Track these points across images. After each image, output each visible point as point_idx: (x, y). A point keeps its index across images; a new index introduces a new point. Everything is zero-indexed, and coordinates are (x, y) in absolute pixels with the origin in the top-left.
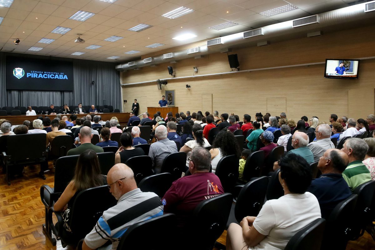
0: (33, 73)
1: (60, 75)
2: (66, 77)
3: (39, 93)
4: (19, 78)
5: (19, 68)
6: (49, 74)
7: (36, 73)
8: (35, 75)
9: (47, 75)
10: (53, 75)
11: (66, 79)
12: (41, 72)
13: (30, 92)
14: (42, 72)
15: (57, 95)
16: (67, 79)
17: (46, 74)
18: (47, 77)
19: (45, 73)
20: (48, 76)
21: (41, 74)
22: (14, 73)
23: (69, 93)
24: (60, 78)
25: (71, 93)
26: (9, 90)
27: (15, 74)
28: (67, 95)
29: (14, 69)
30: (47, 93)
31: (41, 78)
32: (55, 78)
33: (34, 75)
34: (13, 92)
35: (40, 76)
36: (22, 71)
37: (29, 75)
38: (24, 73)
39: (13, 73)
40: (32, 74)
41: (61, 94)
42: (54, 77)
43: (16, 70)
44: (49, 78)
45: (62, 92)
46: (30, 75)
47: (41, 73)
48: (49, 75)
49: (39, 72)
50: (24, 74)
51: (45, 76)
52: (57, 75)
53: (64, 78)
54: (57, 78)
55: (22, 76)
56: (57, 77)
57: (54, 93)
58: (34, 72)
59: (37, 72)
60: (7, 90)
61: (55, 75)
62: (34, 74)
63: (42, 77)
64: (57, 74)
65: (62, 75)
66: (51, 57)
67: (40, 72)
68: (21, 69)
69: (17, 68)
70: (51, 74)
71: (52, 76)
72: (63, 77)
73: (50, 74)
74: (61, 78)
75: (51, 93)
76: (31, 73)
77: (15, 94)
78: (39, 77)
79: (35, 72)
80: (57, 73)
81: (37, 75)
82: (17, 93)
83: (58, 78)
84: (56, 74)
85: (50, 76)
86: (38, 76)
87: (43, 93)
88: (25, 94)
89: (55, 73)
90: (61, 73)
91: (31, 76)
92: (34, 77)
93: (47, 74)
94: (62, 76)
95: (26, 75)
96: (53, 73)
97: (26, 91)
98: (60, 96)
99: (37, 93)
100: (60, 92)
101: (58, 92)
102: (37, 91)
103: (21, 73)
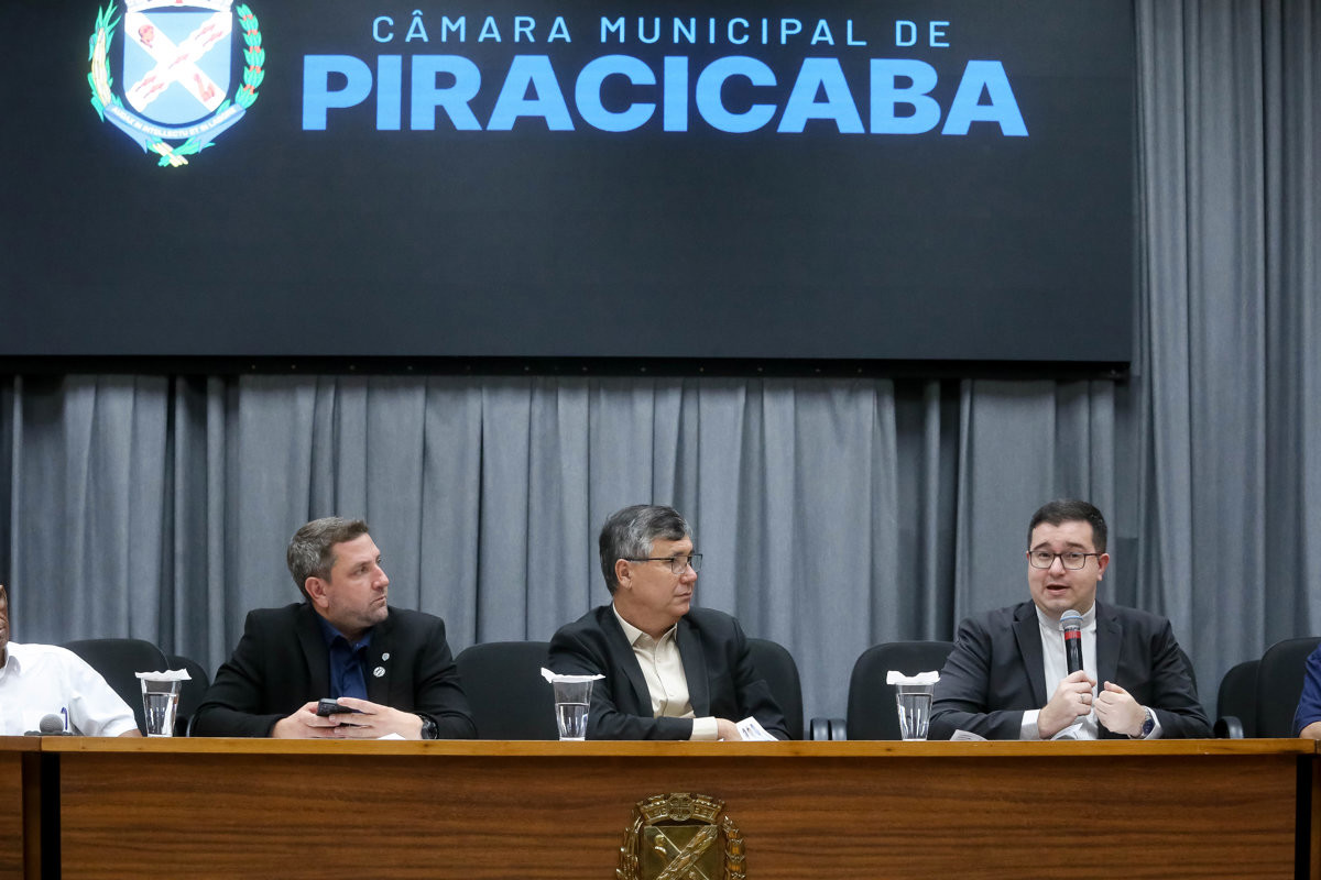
0: (407, 51)
1: (882, 71)
2: (989, 96)
3: (505, 419)
4: (173, 158)
6: (682, 48)
7: (453, 47)
8: (445, 80)
9: (640, 74)
10: (761, 74)
11: (985, 132)
12: (542, 30)
13: (353, 406)
14: (560, 30)
16: (1013, 124)
17: (632, 48)
18: (639, 115)
19: (613, 47)
20: (654, 94)
21: (532, 69)
22: (99, 77)
23: (1063, 406)
24: (884, 122)
25: (1105, 412)
27: (117, 89)
31: (531, 127)
32: (792, 123)
34: (80, 407)
36: (225, 25)
37: (337, 81)
38: (256, 57)
39: (87, 67)
40: (390, 65)
41: (910, 429)
42: (779, 95)
43: (133, 23)
44: (675, 121)
45: (923, 391)
46: (350, 97)
47: (539, 47)
48: (676, 67)
49: (506, 30)
50: (254, 77)
51: (617, 93)
52: (820, 71)
53: (957, 125)
54: (821, 129)
55: (229, 116)
56: (818, 97)
57: (779, 410)
58: (417, 29)
59: (474, 28)
61: (787, 63)
62: (426, 67)
63: (560, 121)
64: (822, 51)
65: (921, 52)
67: (523, 26)
70: (724, 49)
71: (738, 94)
72: (944, 94)
73: (700, 57)
74: (904, 110)
75: (721, 412)
76: (370, 55)
77: (120, 423)
78: (503, 119)
79: (433, 29)
80: (823, 32)
81: (468, 75)
82: (153, 414)
83: (849, 123)
84: (802, 48)
85: (693, 96)
86: (483, 105)
87: (572, 409)
88: (271, 430)
89: (789, 27)
90: (904, 30)
91: (370, 104)
92: (423, 121)
93: (655, 62)
94: (924, 76)
95: (282, 88)
96: (755, 31)
97: (291, 389)
98: (886, 459)
99: (478, 418)
100: (879, 396)
101: (840, 398)
102: (479, 388)
103: (204, 63)
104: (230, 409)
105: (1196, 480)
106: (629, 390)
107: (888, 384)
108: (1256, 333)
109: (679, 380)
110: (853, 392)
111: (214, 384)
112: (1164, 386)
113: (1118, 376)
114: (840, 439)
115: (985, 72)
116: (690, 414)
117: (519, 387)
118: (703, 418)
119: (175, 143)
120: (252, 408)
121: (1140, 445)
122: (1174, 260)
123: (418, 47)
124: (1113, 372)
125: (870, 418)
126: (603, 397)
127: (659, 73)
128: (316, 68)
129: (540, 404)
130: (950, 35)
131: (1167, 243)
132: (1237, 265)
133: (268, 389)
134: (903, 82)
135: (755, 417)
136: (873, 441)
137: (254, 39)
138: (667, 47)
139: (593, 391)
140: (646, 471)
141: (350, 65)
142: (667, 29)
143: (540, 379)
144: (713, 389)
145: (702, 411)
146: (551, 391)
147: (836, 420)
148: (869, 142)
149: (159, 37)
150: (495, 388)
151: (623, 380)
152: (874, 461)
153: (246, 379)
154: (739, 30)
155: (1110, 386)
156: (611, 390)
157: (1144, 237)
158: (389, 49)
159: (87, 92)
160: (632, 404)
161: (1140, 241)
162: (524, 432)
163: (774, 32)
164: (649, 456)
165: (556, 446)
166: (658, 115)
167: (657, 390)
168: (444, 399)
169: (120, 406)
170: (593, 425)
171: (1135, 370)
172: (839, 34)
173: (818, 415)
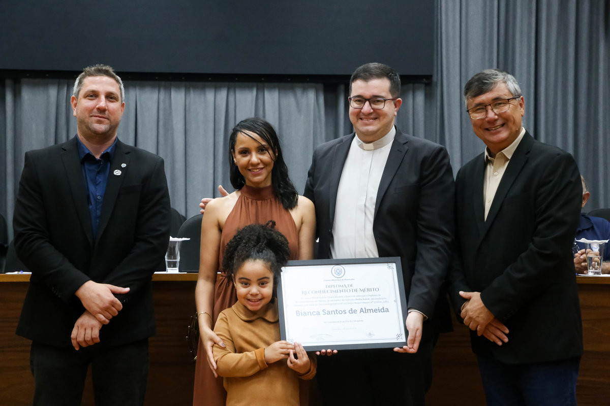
25: (420, 98)
45: (337, 89)
57: (272, 97)
75: (245, 98)
87: (178, 97)
97: (46, 86)
98: (320, 120)
99: (134, 99)
100: (317, 91)
101: (299, 92)
102: (135, 86)
104: (17, 95)
105: (463, 129)
106: (203, 88)
107: (321, 86)
108: (493, 61)
109: (227, 84)
110: (305, 89)
111: (8, 82)
112: (448, 86)
113: (426, 82)
114: (299, 111)
116: (231, 99)
117: (153, 87)
118: (237, 101)
120: (27, 94)
121: (437, 113)
122: (454, 27)
124: (424, 80)
125: (313, 101)
126: (192, 91)
129: (163, 94)
131: (451, 20)
132: (484, 28)
133: (35, 85)
135: (261, 101)
136: (314, 112)
139: (187, 89)
140: (211, 125)
143: (163, 83)
144: (243, 88)
145: (237, 98)
146: (168, 88)
147: (298, 104)
150: (142, 87)
151: (201, 84)
152: (315, 121)
153: (24, 80)
155: (423, 86)
156: (195, 88)
157: (439, 16)
160: (205, 94)
161: (437, 19)
162: (156, 106)
164: (213, 118)
165: (170, 114)
167: (217, 88)
170: (187, 104)
171: (434, 79)
173: (289, 100)
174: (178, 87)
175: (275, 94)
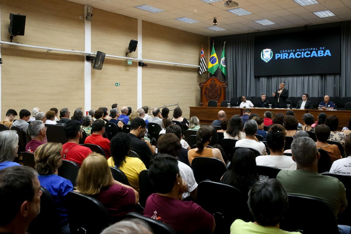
0: (283, 53)
1: (319, 52)
2: (328, 53)
3: (290, 79)
4: (267, 62)
5: (267, 50)
6: (303, 51)
7: (286, 52)
8: (286, 55)
9: (300, 53)
10: (309, 53)
11: (327, 56)
12: (293, 51)
13: (280, 79)
14: (294, 51)
15: (316, 81)
16: (330, 55)
17: (299, 51)
18: (300, 56)
19: (298, 52)
20: (301, 55)
24: (319, 55)
25: (338, 77)
26: (257, 77)
27: (263, 57)
28: (330, 79)
29: (262, 50)
30: (301, 79)
31: (292, 58)
32: (312, 56)
33: (283, 56)
34: (261, 79)
35: (292, 55)
36: (270, 52)
37: (278, 56)
38: (272, 54)
40: (282, 54)
41: (322, 79)
42: (311, 54)
43: (264, 52)
44: (303, 57)
45: (323, 76)
46: (279, 57)
48: (303, 53)
49: (290, 51)
50: (272, 56)
51: (298, 55)
52: (314, 52)
53: (325, 55)
54: (314, 56)
55: (271, 59)
56: (314, 54)
57: (311, 78)
58: (284, 51)
59: (288, 51)
60: (255, 77)
61: (311, 52)
62: (284, 54)
63: (294, 57)
64: (314, 50)
65: (322, 50)
66: (306, 27)
68: (269, 50)
69: (265, 50)
70: (306, 51)
71: (307, 54)
72: (324, 53)
73: (304, 52)
74: (321, 54)
75: (306, 78)
76: (280, 53)
77: (264, 80)
78: (290, 58)
79: (285, 51)
80: (314, 49)
81: (287, 54)
82: (266, 80)
83: (316, 56)
84: (313, 50)
85: (304, 55)
86: (288, 57)
87: (295, 78)
88: (274, 80)
89: (311, 49)
90: (321, 48)
91: (280, 57)
92: (284, 58)
94: (322, 52)
95: (274, 56)
96: (309, 49)
98: (320, 81)
99: (288, 79)
100: (319, 76)
101: (316, 76)
102: (288, 77)
103: (269, 55)
104: (271, 79)
110: (317, 76)
111: (270, 77)
112: (343, 75)
113: (339, 74)
115: (328, 51)
116: (304, 78)
117: (292, 77)
119: (267, 61)
123: (284, 53)
125: (318, 78)
127: (301, 53)
128: (276, 55)
130: (325, 48)
134: (321, 52)
135: (309, 78)
137: (272, 53)
138: (302, 51)
139: (297, 77)
141: (279, 54)
142: (302, 50)
144: (306, 76)
146: (294, 77)
147: (316, 79)
148: (318, 57)
149: (266, 53)
150: (290, 77)
151: (299, 76)
153: (272, 77)
154: (308, 49)
158: (281, 53)
159: (261, 57)
163: (310, 49)
165: (294, 81)
166: (301, 56)
168: (286, 78)
169: (264, 79)
170: (297, 79)
172: (315, 49)
173: (314, 78)
174: (295, 77)
175: (312, 77)
